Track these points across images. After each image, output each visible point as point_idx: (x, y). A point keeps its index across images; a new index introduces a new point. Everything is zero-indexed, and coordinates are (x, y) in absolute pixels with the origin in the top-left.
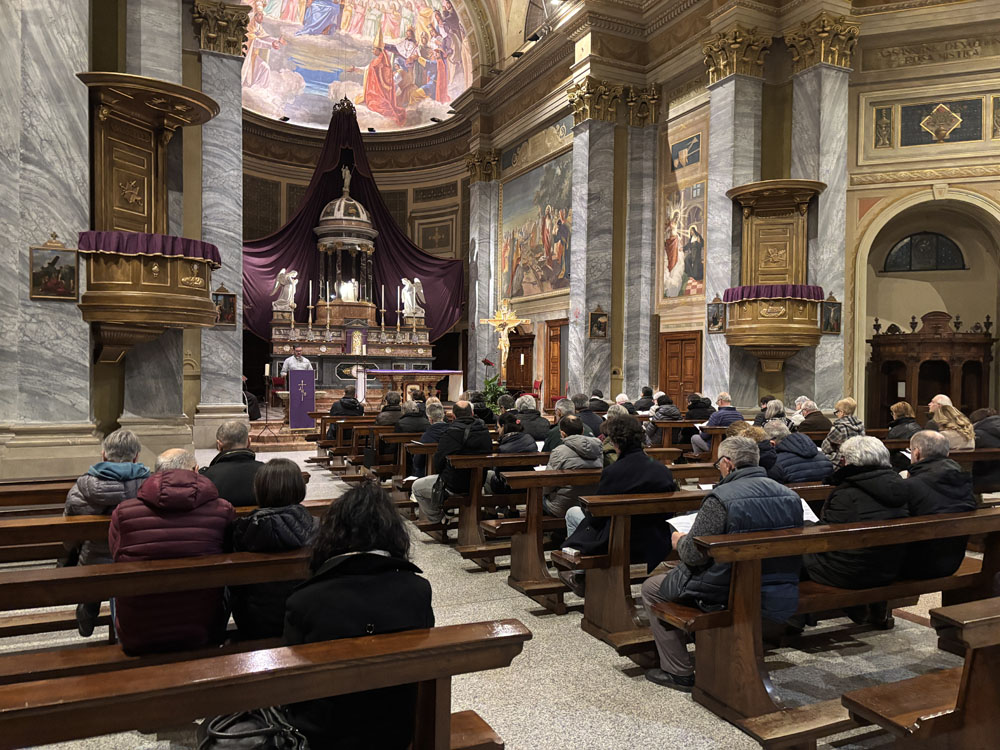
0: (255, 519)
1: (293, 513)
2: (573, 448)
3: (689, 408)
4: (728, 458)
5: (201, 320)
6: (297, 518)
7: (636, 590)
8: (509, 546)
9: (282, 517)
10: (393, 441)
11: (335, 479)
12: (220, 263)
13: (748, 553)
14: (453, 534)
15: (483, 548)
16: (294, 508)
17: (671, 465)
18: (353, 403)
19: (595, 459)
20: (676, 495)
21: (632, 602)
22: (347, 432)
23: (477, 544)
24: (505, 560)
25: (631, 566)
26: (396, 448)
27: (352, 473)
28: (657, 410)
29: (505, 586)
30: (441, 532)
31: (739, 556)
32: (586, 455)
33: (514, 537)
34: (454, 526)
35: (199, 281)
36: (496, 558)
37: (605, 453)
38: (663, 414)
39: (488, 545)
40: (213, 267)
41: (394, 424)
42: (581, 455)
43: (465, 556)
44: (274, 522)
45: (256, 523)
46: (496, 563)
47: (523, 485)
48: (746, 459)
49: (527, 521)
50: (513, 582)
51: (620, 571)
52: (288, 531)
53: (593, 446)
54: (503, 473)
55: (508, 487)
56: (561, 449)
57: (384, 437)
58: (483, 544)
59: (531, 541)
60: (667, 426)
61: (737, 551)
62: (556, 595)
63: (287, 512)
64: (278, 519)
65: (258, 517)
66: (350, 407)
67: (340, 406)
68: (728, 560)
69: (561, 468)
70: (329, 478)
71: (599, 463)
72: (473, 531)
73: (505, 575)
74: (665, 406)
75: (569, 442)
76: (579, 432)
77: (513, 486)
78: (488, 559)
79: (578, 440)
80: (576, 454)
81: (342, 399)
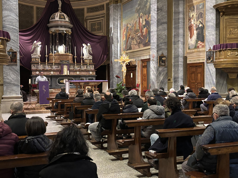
0: (26, 140)
1: (41, 138)
2: (153, 111)
3: (200, 93)
4: (216, 113)
5: (3, 62)
6: (43, 140)
7: (179, 167)
8: (128, 150)
9: (37, 140)
10: (80, 109)
11: (57, 124)
12: (10, 39)
13: (224, 151)
14: (105, 145)
15: (117, 151)
16: (42, 136)
17: (193, 117)
18: (64, 94)
19: (162, 115)
20: (195, 128)
21: (178, 172)
22: (62, 106)
23: (115, 149)
24: (127, 156)
25: (177, 157)
26: (82, 111)
27: (64, 122)
28: (186, 95)
29: (126, 166)
30: (100, 145)
31: (220, 152)
32: (158, 113)
33: (130, 146)
34: (106, 142)
35: (2, 46)
36: (123, 155)
37: (166, 112)
38: (189, 96)
39: (119, 150)
40: (7, 41)
41: (81, 102)
42: (156, 113)
43: (110, 154)
44: (34, 142)
45: (27, 142)
46: (123, 157)
47: (132, 125)
48: (223, 114)
49: (135, 140)
50: (130, 164)
51: (173, 159)
52: (40, 145)
53: (161, 109)
54: (125, 121)
55: (127, 126)
56: (148, 111)
57: (77, 107)
58: (117, 149)
59: (137, 147)
60: (191, 101)
61: (219, 150)
62: (147, 169)
63: (39, 138)
64: (36, 141)
65: (28, 140)
66: (63, 95)
67: (59, 95)
68: (216, 154)
69: (148, 118)
70: (56, 124)
71: (163, 116)
72: (113, 144)
73: (126, 161)
74: (190, 93)
75: (151, 108)
76: (155, 104)
77: (129, 126)
78: (119, 155)
79: (155, 107)
80: (154, 113)
81: (60, 93)
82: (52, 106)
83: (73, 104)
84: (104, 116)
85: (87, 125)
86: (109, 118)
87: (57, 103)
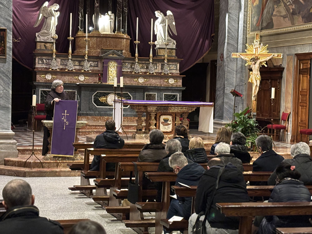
18: (116, 137)
66: (112, 141)
67: (103, 140)
81: (105, 134)
82: (86, 163)
83: (138, 165)
84: (223, 208)
85: (174, 222)
86: (234, 214)
87: (98, 158)
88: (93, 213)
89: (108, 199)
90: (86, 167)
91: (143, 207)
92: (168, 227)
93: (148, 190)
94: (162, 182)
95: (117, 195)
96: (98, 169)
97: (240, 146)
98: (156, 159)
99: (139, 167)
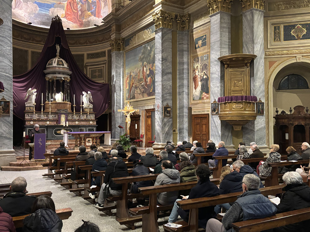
8: (141, 217)
10: (85, 169)
11: (56, 184)
13: (255, 229)
15: (129, 219)
18: (65, 150)
19: (176, 179)
23: (126, 217)
27: (65, 182)
28: (195, 149)
30: (108, 211)
32: (173, 178)
43: (121, 223)
46: (135, 225)
47: (148, 193)
49: (150, 208)
53: (175, 174)
56: (162, 175)
57: (81, 167)
59: (152, 216)
60: (199, 156)
70: (54, 183)
73: (139, 231)
75: (165, 172)
76: (171, 168)
78: (131, 224)
79: (169, 170)
80: (167, 176)
81: (59, 149)
83: (75, 163)
84: (114, 180)
85: (93, 188)
86: (120, 183)
87: (56, 160)
88: (54, 186)
89: (61, 179)
90: (50, 164)
91: (78, 182)
92: (90, 191)
93: (80, 174)
94: (86, 170)
95: (65, 177)
96: (56, 166)
97: (122, 151)
98: (84, 159)
99: (76, 164)
